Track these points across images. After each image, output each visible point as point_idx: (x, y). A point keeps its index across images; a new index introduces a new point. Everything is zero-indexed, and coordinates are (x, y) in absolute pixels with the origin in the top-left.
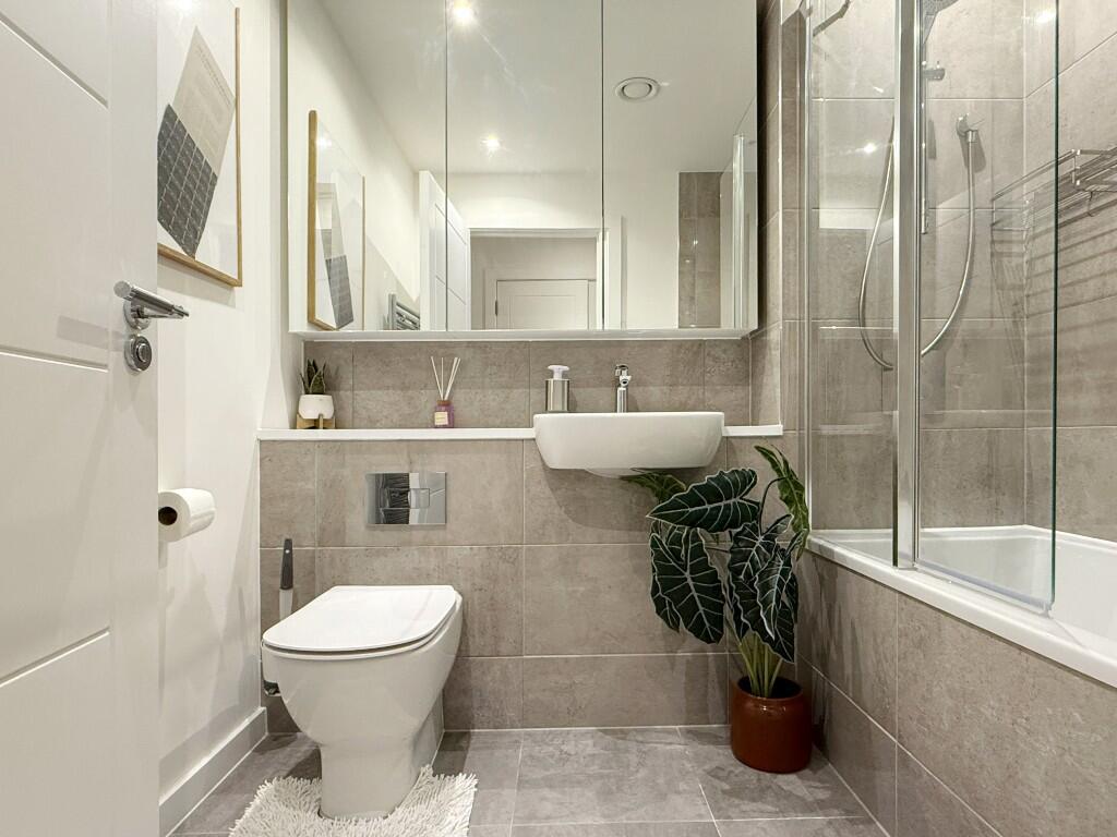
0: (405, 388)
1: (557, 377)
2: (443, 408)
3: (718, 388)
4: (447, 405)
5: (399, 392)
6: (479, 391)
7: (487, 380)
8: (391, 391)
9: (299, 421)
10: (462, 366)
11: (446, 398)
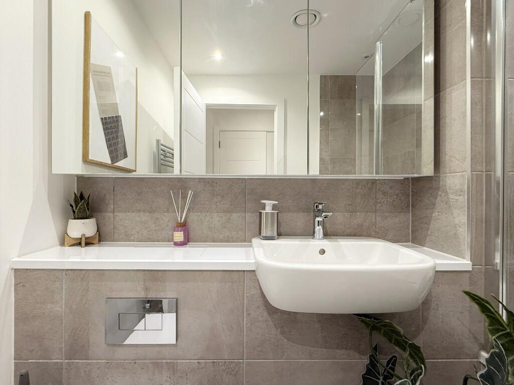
0: (152, 211)
1: (268, 209)
2: (180, 229)
3: (387, 214)
4: (183, 226)
5: (148, 214)
6: (208, 214)
7: (214, 206)
8: (142, 213)
9: (67, 239)
10: (195, 196)
11: (182, 221)
